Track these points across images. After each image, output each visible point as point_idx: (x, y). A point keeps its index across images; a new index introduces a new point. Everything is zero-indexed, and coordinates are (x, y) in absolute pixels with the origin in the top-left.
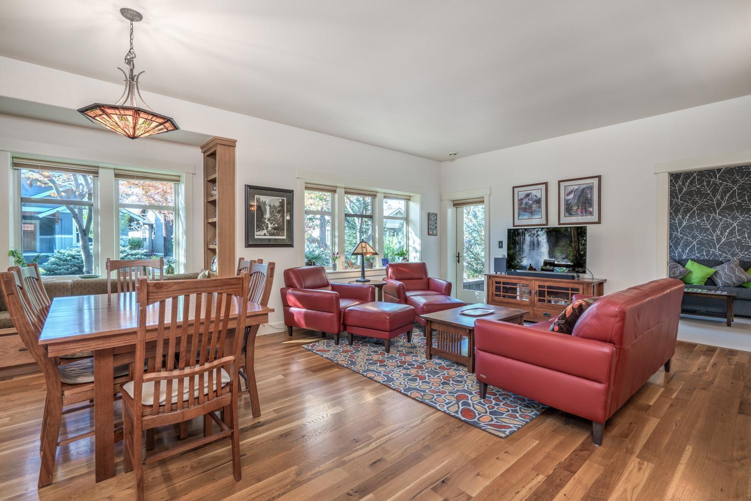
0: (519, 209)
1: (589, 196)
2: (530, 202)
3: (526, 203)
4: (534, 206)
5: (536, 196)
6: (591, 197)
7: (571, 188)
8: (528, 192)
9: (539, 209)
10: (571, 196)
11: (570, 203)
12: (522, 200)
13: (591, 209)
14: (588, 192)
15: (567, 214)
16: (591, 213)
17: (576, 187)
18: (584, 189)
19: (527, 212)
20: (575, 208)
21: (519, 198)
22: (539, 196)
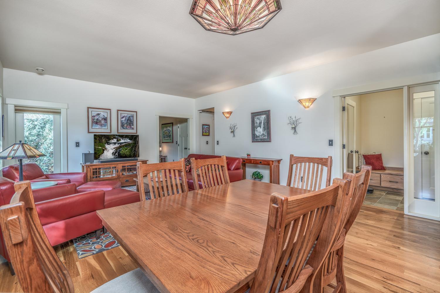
0: (93, 122)
1: (132, 120)
2: (99, 118)
3: (97, 119)
4: (103, 122)
5: (104, 116)
6: (133, 121)
7: (123, 115)
8: (99, 112)
9: (106, 124)
10: (124, 119)
11: (123, 123)
12: (94, 116)
13: (133, 127)
14: (132, 118)
15: (122, 128)
16: (133, 129)
17: (126, 115)
18: (129, 117)
19: (98, 124)
20: (126, 125)
21: (92, 115)
22: (106, 116)
